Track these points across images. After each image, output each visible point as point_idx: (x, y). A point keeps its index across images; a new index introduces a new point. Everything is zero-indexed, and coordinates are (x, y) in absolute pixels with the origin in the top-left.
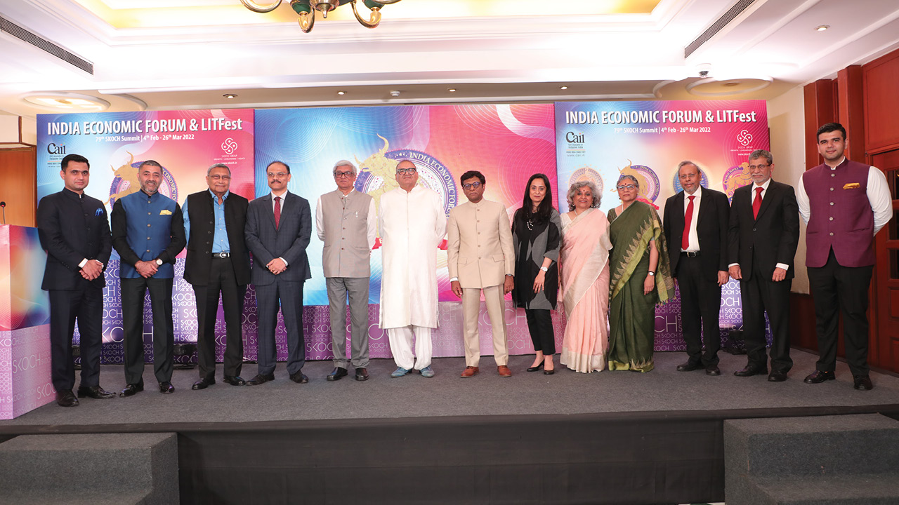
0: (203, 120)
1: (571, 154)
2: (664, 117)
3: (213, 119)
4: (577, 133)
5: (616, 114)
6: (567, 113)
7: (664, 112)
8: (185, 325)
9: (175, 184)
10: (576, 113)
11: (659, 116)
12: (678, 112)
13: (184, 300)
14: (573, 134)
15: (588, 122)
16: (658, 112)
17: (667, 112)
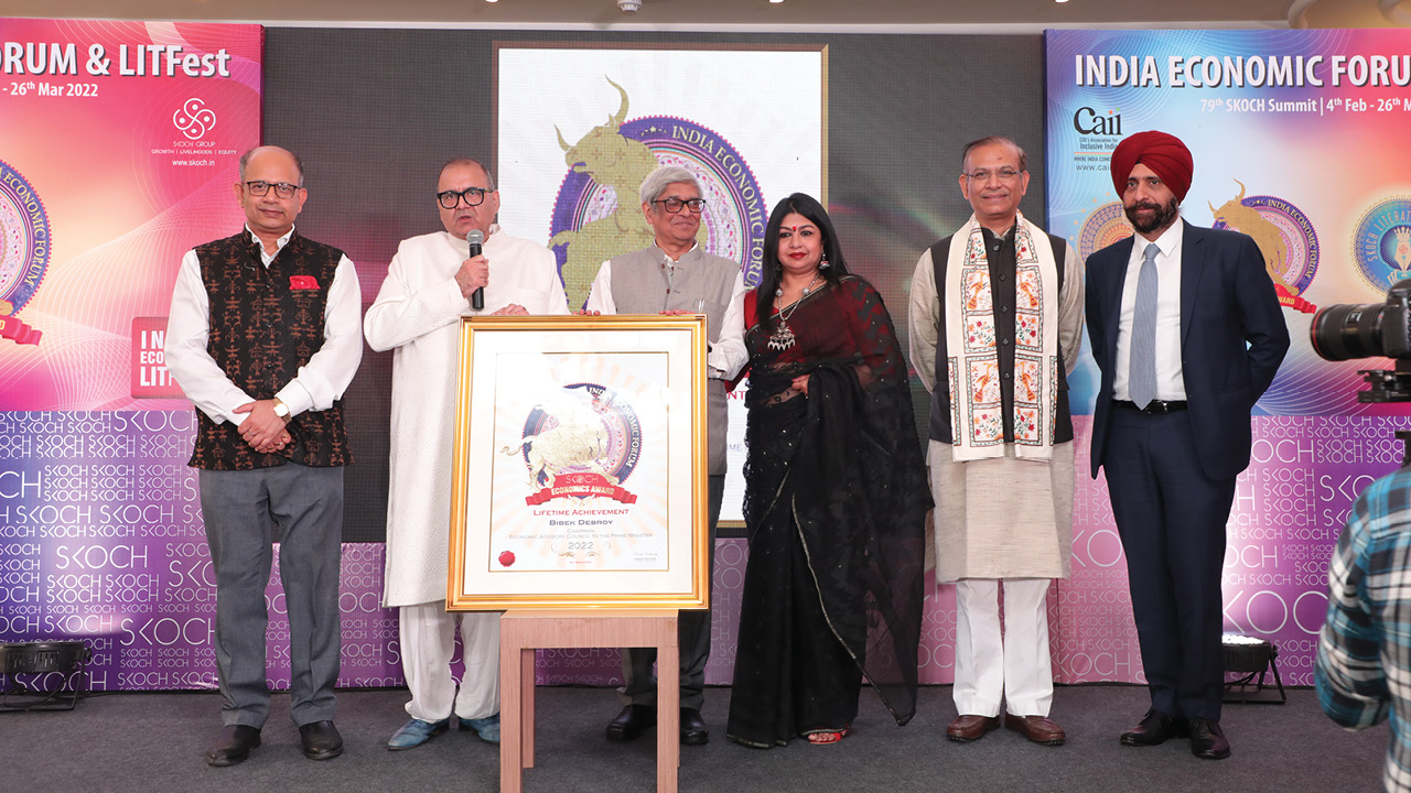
0: (123, 48)
1: (1087, 163)
2: (1336, 70)
3: (149, 48)
4: (1103, 111)
5: (1206, 64)
6: (1079, 58)
7: (1336, 59)
8: (57, 589)
9: (44, 215)
10: (1102, 58)
11: (1322, 70)
12: (1374, 59)
13: (59, 522)
14: (1092, 113)
15: (1134, 81)
16: (1319, 58)
17: (1343, 58)
